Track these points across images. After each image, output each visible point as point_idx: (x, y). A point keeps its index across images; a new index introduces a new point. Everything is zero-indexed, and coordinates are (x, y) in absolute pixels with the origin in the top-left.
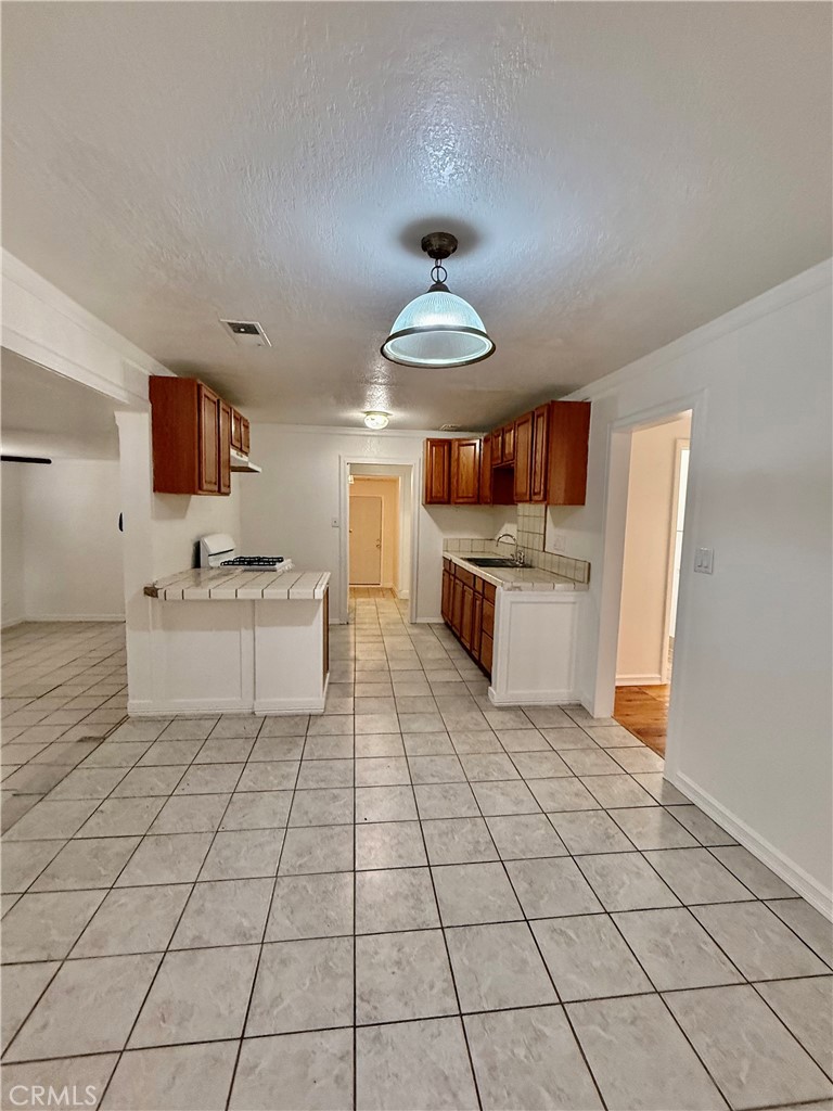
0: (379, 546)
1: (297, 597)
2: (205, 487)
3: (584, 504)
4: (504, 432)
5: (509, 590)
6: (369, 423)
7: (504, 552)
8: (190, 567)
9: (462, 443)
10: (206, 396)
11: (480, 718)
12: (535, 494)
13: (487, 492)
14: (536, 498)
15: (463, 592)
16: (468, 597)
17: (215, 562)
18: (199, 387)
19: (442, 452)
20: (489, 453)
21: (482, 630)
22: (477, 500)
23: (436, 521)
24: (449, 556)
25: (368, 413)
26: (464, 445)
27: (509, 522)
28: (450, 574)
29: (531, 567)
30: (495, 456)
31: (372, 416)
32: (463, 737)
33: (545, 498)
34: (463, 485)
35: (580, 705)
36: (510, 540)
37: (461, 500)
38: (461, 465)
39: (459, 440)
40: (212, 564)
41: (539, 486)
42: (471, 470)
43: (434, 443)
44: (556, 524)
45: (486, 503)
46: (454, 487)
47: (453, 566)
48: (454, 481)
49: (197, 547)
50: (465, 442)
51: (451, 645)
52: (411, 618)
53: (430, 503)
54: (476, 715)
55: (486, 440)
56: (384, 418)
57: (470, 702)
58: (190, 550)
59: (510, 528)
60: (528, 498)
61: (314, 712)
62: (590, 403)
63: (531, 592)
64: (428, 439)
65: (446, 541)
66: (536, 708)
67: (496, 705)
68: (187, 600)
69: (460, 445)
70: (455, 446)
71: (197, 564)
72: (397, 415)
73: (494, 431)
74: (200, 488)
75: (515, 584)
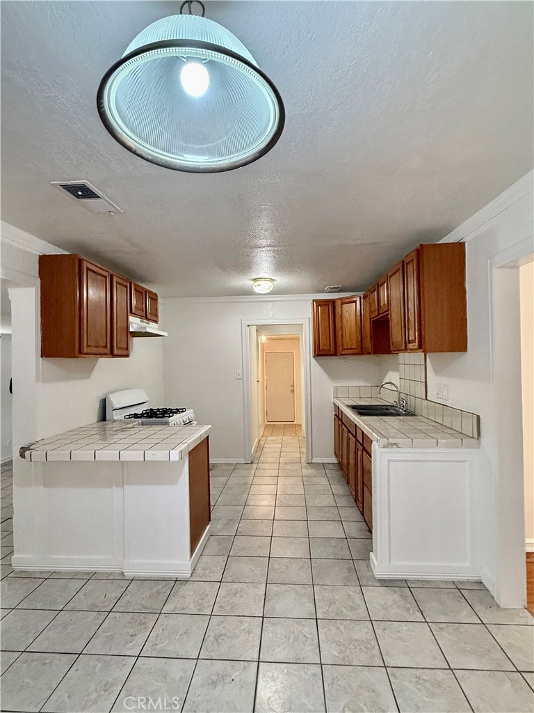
0: (293, 391)
1: (152, 459)
2: (86, 350)
3: (465, 350)
4: (378, 286)
5: (384, 447)
6: (257, 290)
7: (389, 398)
8: (96, 420)
9: (344, 302)
10: (88, 269)
11: (357, 597)
12: (410, 342)
13: (368, 343)
14: (411, 346)
15: (348, 439)
16: (352, 445)
17: (118, 416)
18: (80, 261)
19: (327, 311)
20: (368, 307)
21: (363, 483)
22: (361, 351)
23: (327, 371)
24: (338, 403)
25: (255, 280)
26: (346, 303)
27: (393, 370)
28: (339, 418)
29: (413, 415)
30: (373, 309)
31: (259, 282)
32: (334, 629)
33: (420, 346)
34: (347, 339)
35: (481, 583)
36: (393, 388)
37: (346, 352)
38: (344, 322)
39: (341, 299)
40: (115, 418)
41: (413, 334)
42: (353, 324)
43: (319, 303)
44: (437, 372)
45: (369, 354)
46: (339, 342)
47: (340, 412)
48: (339, 334)
49: (104, 404)
50: (347, 301)
51: (339, 489)
52: (307, 457)
53: (318, 355)
54: (353, 591)
55: (365, 297)
56: (270, 283)
57: (349, 570)
58: (96, 406)
59: (393, 377)
60: (404, 348)
61: (181, 576)
62: (464, 243)
63: (411, 450)
64: (314, 301)
65: (336, 388)
66: (426, 584)
67: (378, 577)
68: (73, 461)
69: (342, 304)
70: (338, 304)
71: (103, 418)
72: (282, 280)
73: (372, 287)
74: (80, 352)
75: (391, 441)
